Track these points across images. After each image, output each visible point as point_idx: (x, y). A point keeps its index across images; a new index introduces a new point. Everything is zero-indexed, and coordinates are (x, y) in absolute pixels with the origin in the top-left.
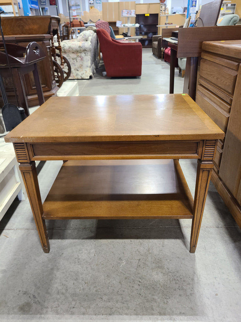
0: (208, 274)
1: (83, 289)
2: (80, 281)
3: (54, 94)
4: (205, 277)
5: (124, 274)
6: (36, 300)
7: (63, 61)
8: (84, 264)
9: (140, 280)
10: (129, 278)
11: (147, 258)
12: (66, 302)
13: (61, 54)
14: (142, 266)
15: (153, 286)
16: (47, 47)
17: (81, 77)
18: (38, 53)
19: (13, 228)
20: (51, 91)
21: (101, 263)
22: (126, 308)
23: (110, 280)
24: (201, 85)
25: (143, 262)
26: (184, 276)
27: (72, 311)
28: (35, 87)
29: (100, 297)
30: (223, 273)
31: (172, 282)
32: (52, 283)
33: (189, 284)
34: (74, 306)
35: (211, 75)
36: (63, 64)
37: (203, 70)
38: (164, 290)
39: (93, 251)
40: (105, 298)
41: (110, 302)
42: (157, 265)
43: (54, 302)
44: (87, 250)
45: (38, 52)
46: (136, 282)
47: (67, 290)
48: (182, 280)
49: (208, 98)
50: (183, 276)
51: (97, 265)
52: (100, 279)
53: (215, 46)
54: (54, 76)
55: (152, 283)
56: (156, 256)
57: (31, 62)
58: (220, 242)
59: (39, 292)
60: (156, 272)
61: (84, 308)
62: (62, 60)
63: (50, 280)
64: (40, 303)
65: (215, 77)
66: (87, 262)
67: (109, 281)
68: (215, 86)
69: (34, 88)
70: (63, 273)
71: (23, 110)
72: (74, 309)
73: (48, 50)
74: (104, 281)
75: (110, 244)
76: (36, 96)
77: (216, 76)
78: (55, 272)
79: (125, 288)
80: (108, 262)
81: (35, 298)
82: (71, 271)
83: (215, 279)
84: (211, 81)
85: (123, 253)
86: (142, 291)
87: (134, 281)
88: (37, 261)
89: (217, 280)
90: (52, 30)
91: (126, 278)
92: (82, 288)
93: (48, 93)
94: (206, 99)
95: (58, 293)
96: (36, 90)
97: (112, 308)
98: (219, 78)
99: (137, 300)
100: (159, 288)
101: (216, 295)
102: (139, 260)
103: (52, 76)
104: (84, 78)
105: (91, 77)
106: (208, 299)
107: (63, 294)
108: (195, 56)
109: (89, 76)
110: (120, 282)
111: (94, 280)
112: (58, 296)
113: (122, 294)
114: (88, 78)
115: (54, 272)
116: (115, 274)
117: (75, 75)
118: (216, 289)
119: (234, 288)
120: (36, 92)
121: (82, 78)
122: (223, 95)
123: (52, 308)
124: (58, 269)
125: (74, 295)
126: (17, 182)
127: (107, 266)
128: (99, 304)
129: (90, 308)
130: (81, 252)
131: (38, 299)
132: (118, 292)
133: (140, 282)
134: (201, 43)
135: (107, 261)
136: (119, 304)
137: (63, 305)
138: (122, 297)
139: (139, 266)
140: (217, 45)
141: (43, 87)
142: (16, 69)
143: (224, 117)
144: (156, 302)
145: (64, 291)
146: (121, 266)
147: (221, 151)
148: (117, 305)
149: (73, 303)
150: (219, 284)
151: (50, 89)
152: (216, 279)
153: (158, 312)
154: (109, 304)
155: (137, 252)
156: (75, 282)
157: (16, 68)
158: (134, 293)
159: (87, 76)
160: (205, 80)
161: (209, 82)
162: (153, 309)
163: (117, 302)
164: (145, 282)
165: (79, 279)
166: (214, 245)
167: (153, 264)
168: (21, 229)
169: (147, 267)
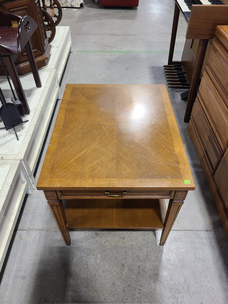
0: (196, 283)
1: (94, 297)
2: (90, 289)
3: (47, 58)
4: (193, 286)
5: (126, 281)
8: (92, 271)
9: (140, 288)
10: (131, 286)
11: (146, 265)
14: (142, 273)
15: (151, 294)
17: (71, 4)
19: (25, 229)
20: (44, 54)
21: (107, 269)
25: (142, 268)
26: (176, 284)
28: (26, 53)
30: (209, 281)
31: (166, 290)
33: (180, 292)
38: (160, 298)
39: (99, 256)
42: (155, 273)
44: (94, 255)
46: (137, 290)
47: (80, 298)
48: (175, 288)
51: (104, 271)
52: (107, 287)
55: (150, 291)
56: (153, 262)
60: (154, 280)
66: (94, 268)
67: (114, 289)
73: (38, 5)
74: (110, 289)
75: (114, 249)
79: (128, 297)
80: (112, 269)
85: (125, 259)
86: (142, 299)
88: (51, 267)
89: (203, 289)
91: (128, 286)
92: (92, 296)
100: (156, 297)
102: (139, 266)
104: (74, 7)
105: (82, 5)
107: (77, 302)
109: (80, 4)
110: (123, 290)
111: (102, 288)
114: (79, 6)
115: (68, 279)
116: (119, 281)
117: (64, 2)
118: (202, 297)
119: (216, 297)
120: (27, 59)
121: (71, 6)
124: (71, 276)
125: (86, 303)
126: (24, 183)
127: (112, 273)
130: (88, 257)
132: (122, 300)
133: (140, 290)
139: (139, 273)
145: (78, 299)
146: (124, 273)
150: (204, 292)
151: (42, 52)
152: (202, 287)
155: (137, 258)
156: (86, 290)
158: (135, 301)
159: (78, 4)
164: (145, 290)
165: (89, 286)
166: (203, 251)
167: (150, 271)
168: (33, 230)
169: (146, 275)
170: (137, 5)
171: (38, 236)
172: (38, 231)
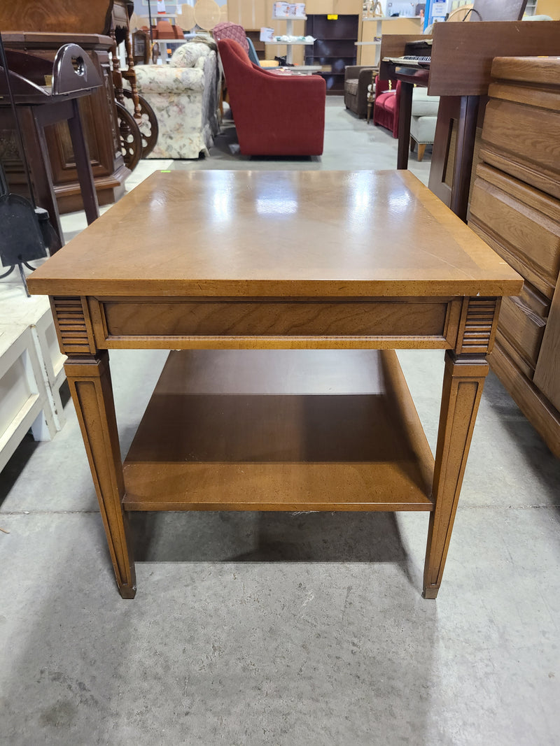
0: (526, 624)
1: (210, 665)
2: (202, 645)
3: (118, 184)
4: (517, 631)
5: (312, 624)
6: (88, 695)
7: (139, 107)
8: (208, 600)
9: (356, 641)
10: (326, 635)
11: (369, 584)
12: (166, 700)
13: (134, 90)
14: (357, 604)
15: (389, 656)
16: (103, 65)
17: (179, 153)
18: (83, 74)
19: (20, 510)
20: (112, 176)
21: (253, 597)
22: (324, 714)
23: (279, 641)
24: (486, 164)
25: (359, 593)
26: (465, 628)
27: (182, 724)
28: (74, 165)
29: (254, 685)
32: (126, 649)
33: (480, 649)
34: (188, 710)
35: (518, 136)
36: (139, 115)
37: (492, 127)
38: (419, 665)
39: (229, 566)
40: (268, 687)
41: (280, 697)
42: (396, 602)
43: (135, 700)
45: (83, 69)
46: (345, 645)
47: (167, 668)
48: (462, 639)
49: (506, 193)
50: (462, 628)
51: (243, 602)
52: (252, 639)
53: (529, 65)
54: (119, 141)
55: (385, 647)
56: (389, 577)
57: (67, 95)
58: (548, 545)
59: (94, 673)
60: (395, 620)
61: (215, 714)
62: (136, 106)
63: (123, 643)
64: (96, 702)
65: (528, 142)
66: (215, 595)
67: (274, 644)
68: (527, 164)
69: (68, 165)
70: (156, 623)
71: (45, 214)
72: (188, 717)
73: (106, 75)
74: (261, 644)
76: (76, 187)
77: (532, 139)
78: (134, 621)
79: (318, 662)
80: (270, 595)
81: (84, 689)
82: (176, 620)
83: (544, 636)
84: (516, 151)
85: (307, 572)
86: (363, 667)
87: (339, 643)
88: (86, 594)
89: (548, 638)
90: (115, 28)
91: (319, 636)
92: (206, 662)
93: (104, 180)
94: (500, 197)
95: (145, 676)
96: (75, 171)
97: (289, 714)
98: (541, 142)
99: (350, 692)
100: (405, 661)
101: (550, 677)
102: (349, 589)
103: (115, 140)
104: (187, 157)
105: (202, 156)
106: (531, 685)
107: (156, 677)
108: (472, 94)
109: (198, 151)
110: (304, 647)
111: (236, 641)
112: (146, 685)
113: (311, 678)
114: (196, 156)
115: (132, 621)
116: (290, 625)
117: (165, 148)
118: (549, 661)
120: (76, 176)
121: (180, 155)
122: (550, 184)
123: (130, 714)
124: (142, 614)
125: (187, 680)
126: (31, 395)
127: (268, 606)
128: (252, 704)
129: (230, 714)
130: (198, 569)
131: (92, 693)
132: (301, 670)
133: (354, 644)
134: (489, 62)
135: (268, 592)
136: (305, 702)
137: (159, 707)
138: (313, 686)
139: (350, 603)
140: (534, 63)
141: (93, 165)
142: (29, 110)
143: (553, 237)
144: (399, 696)
145: (160, 670)
146: (304, 605)
147: (540, 323)
148: (300, 706)
149: (186, 702)
150: (554, 647)
151: (109, 172)
152: (547, 635)
153: (407, 722)
154: (279, 703)
155: (343, 570)
156: (189, 647)
157: (29, 107)
158: (341, 674)
159: (194, 152)
160: (499, 149)
161: (509, 155)
162: (393, 715)
163: (300, 697)
164: (369, 645)
165: (198, 639)
166: (533, 552)
167: (383, 599)
168: (42, 512)
169: (371, 608)
170: (320, 152)
171: (54, 525)
172: (56, 514)
